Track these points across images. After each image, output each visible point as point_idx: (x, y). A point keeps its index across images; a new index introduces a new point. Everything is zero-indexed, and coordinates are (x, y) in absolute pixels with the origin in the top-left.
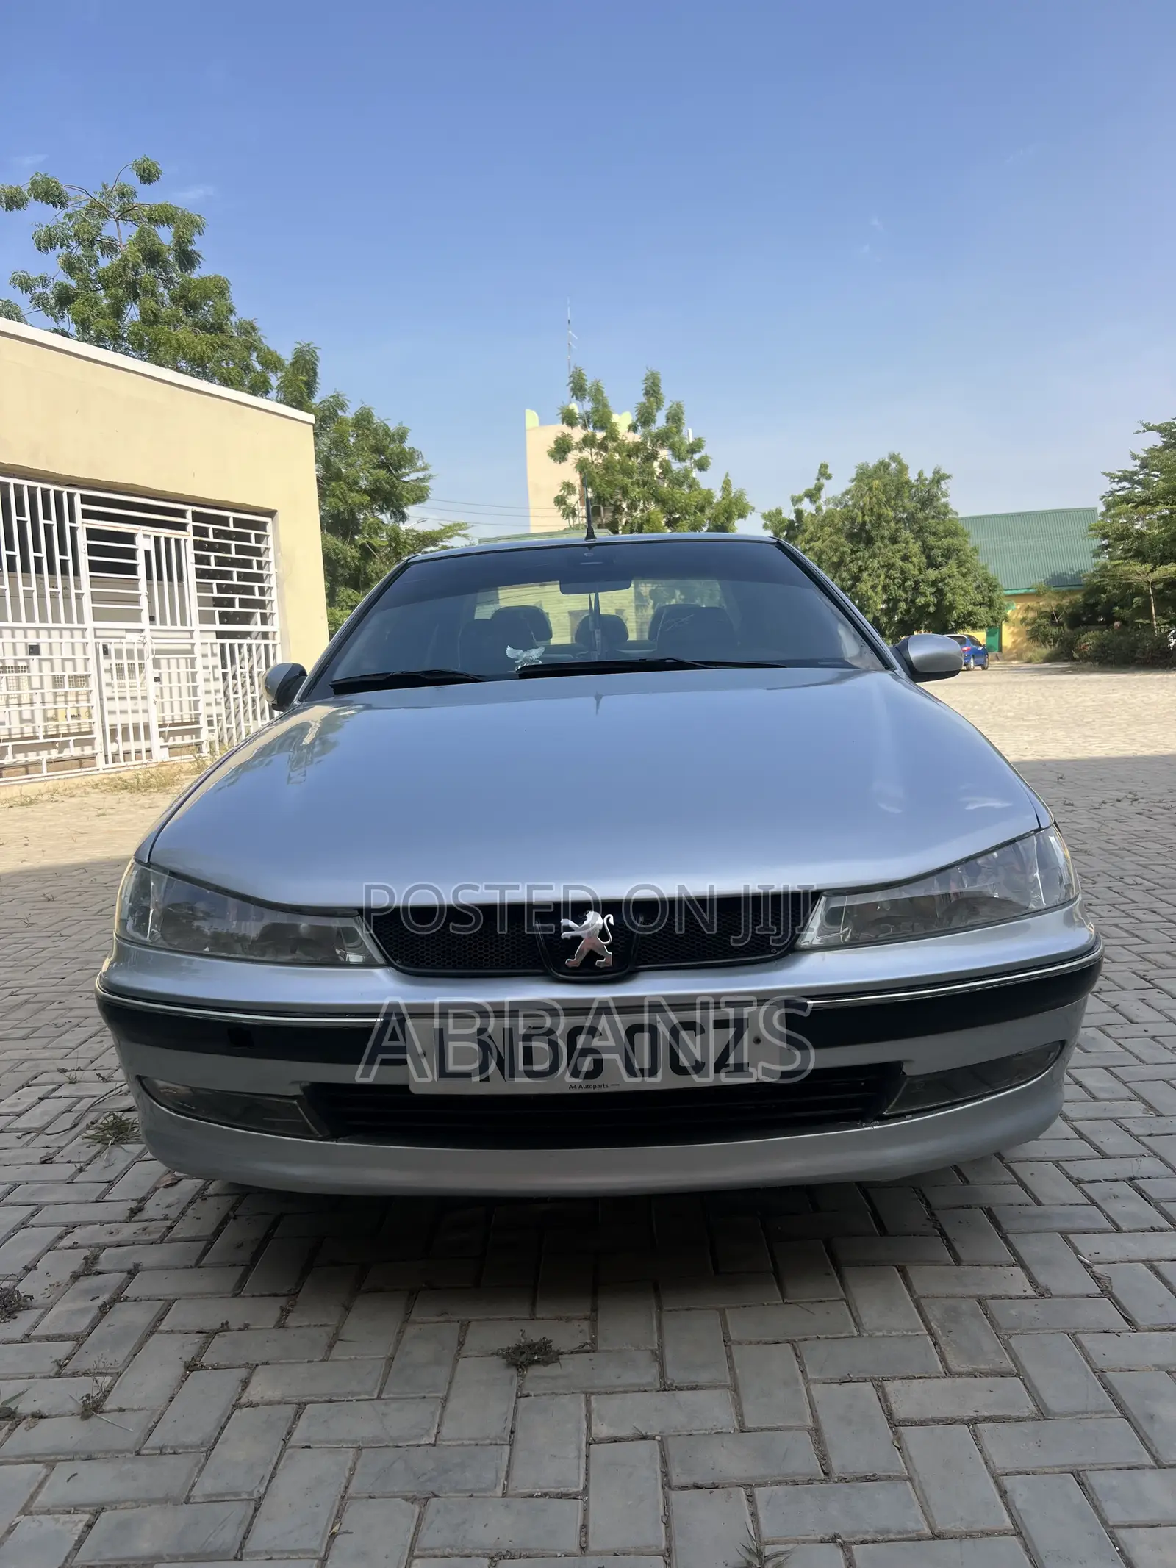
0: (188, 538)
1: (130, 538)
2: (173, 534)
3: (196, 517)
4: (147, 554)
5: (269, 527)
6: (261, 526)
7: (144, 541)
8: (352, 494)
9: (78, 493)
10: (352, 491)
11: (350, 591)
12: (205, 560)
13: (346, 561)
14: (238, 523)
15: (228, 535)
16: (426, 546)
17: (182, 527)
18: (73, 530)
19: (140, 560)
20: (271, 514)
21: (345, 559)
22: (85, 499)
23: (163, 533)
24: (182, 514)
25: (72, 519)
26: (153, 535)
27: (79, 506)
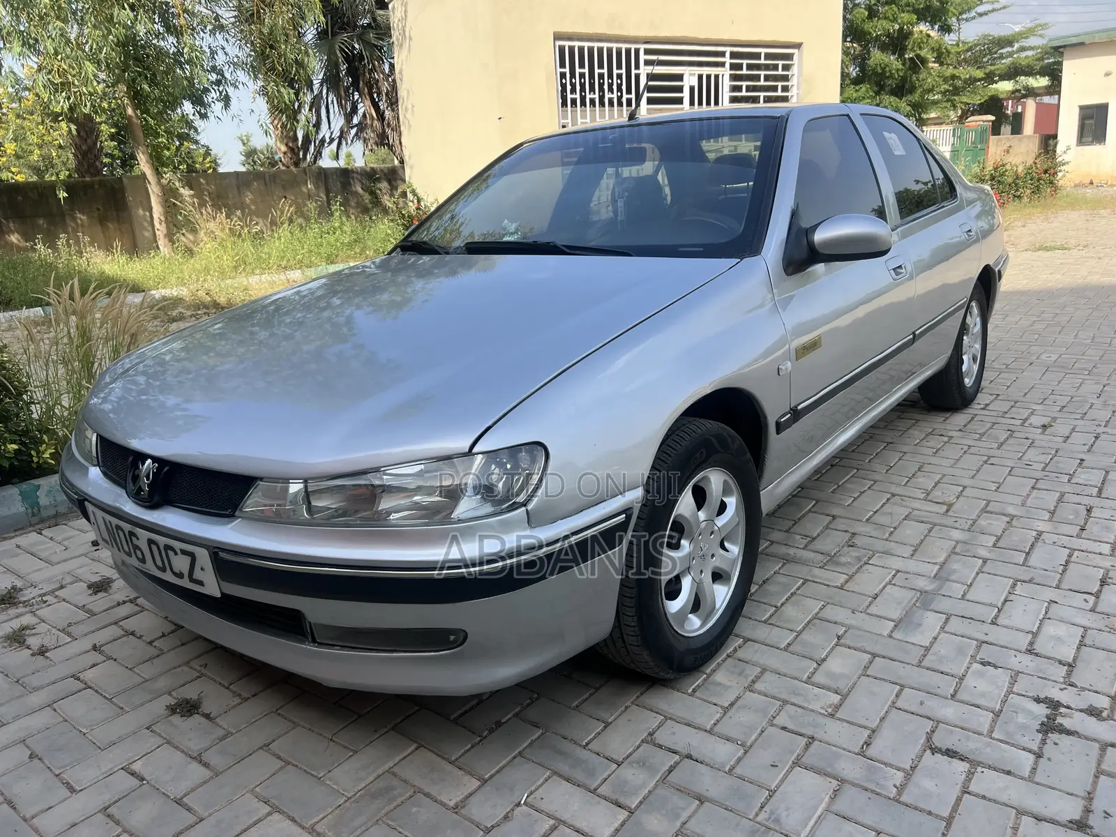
0: (725, 73)
1: (680, 77)
2: (713, 71)
3: (733, 55)
4: (692, 89)
5: (795, 57)
6: (789, 57)
7: (690, 78)
8: (903, 15)
9: (642, 47)
10: (904, 12)
11: (892, 99)
12: (739, 89)
13: (891, 73)
14: (768, 56)
15: (758, 67)
16: (1002, 48)
17: (722, 65)
18: (637, 77)
19: (686, 95)
20: (798, 46)
21: (890, 71)
22: (647, 52)
23: (705, 71)
24: (723, 54)
25: (637, 67)
26: (697, 73)
27: (642, 57)
